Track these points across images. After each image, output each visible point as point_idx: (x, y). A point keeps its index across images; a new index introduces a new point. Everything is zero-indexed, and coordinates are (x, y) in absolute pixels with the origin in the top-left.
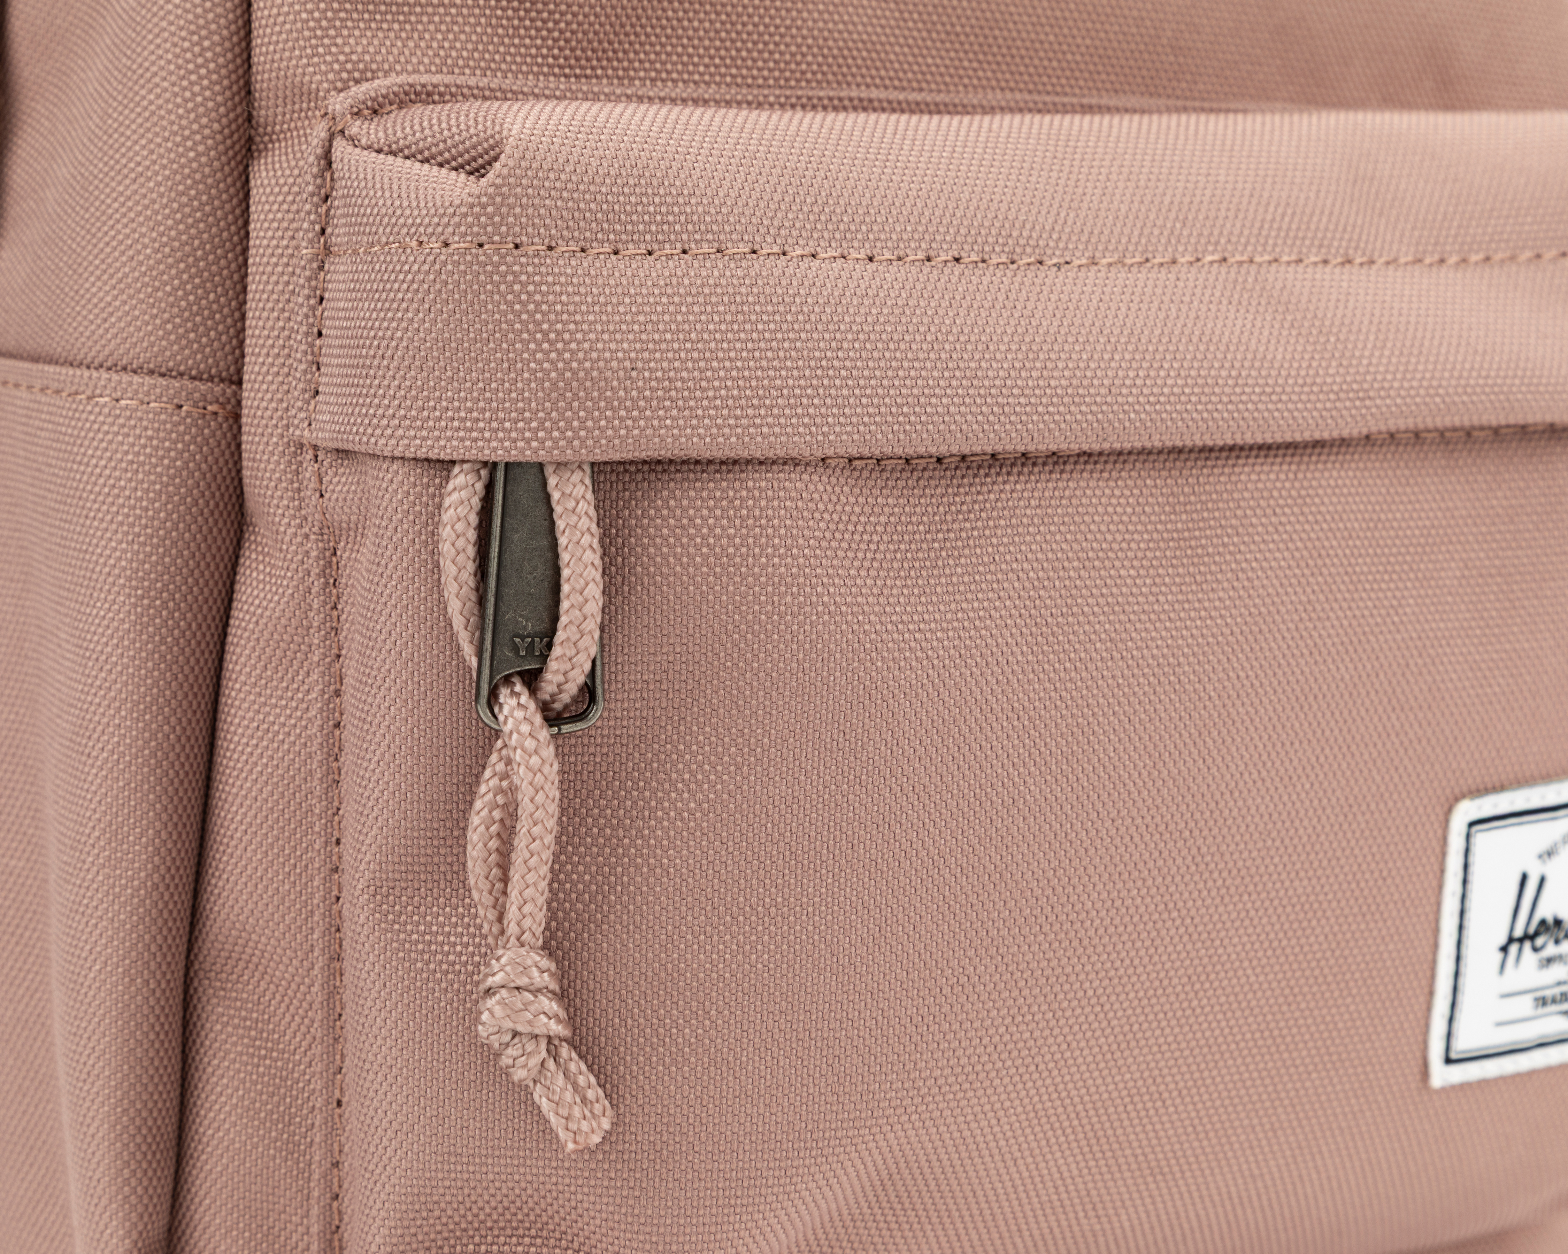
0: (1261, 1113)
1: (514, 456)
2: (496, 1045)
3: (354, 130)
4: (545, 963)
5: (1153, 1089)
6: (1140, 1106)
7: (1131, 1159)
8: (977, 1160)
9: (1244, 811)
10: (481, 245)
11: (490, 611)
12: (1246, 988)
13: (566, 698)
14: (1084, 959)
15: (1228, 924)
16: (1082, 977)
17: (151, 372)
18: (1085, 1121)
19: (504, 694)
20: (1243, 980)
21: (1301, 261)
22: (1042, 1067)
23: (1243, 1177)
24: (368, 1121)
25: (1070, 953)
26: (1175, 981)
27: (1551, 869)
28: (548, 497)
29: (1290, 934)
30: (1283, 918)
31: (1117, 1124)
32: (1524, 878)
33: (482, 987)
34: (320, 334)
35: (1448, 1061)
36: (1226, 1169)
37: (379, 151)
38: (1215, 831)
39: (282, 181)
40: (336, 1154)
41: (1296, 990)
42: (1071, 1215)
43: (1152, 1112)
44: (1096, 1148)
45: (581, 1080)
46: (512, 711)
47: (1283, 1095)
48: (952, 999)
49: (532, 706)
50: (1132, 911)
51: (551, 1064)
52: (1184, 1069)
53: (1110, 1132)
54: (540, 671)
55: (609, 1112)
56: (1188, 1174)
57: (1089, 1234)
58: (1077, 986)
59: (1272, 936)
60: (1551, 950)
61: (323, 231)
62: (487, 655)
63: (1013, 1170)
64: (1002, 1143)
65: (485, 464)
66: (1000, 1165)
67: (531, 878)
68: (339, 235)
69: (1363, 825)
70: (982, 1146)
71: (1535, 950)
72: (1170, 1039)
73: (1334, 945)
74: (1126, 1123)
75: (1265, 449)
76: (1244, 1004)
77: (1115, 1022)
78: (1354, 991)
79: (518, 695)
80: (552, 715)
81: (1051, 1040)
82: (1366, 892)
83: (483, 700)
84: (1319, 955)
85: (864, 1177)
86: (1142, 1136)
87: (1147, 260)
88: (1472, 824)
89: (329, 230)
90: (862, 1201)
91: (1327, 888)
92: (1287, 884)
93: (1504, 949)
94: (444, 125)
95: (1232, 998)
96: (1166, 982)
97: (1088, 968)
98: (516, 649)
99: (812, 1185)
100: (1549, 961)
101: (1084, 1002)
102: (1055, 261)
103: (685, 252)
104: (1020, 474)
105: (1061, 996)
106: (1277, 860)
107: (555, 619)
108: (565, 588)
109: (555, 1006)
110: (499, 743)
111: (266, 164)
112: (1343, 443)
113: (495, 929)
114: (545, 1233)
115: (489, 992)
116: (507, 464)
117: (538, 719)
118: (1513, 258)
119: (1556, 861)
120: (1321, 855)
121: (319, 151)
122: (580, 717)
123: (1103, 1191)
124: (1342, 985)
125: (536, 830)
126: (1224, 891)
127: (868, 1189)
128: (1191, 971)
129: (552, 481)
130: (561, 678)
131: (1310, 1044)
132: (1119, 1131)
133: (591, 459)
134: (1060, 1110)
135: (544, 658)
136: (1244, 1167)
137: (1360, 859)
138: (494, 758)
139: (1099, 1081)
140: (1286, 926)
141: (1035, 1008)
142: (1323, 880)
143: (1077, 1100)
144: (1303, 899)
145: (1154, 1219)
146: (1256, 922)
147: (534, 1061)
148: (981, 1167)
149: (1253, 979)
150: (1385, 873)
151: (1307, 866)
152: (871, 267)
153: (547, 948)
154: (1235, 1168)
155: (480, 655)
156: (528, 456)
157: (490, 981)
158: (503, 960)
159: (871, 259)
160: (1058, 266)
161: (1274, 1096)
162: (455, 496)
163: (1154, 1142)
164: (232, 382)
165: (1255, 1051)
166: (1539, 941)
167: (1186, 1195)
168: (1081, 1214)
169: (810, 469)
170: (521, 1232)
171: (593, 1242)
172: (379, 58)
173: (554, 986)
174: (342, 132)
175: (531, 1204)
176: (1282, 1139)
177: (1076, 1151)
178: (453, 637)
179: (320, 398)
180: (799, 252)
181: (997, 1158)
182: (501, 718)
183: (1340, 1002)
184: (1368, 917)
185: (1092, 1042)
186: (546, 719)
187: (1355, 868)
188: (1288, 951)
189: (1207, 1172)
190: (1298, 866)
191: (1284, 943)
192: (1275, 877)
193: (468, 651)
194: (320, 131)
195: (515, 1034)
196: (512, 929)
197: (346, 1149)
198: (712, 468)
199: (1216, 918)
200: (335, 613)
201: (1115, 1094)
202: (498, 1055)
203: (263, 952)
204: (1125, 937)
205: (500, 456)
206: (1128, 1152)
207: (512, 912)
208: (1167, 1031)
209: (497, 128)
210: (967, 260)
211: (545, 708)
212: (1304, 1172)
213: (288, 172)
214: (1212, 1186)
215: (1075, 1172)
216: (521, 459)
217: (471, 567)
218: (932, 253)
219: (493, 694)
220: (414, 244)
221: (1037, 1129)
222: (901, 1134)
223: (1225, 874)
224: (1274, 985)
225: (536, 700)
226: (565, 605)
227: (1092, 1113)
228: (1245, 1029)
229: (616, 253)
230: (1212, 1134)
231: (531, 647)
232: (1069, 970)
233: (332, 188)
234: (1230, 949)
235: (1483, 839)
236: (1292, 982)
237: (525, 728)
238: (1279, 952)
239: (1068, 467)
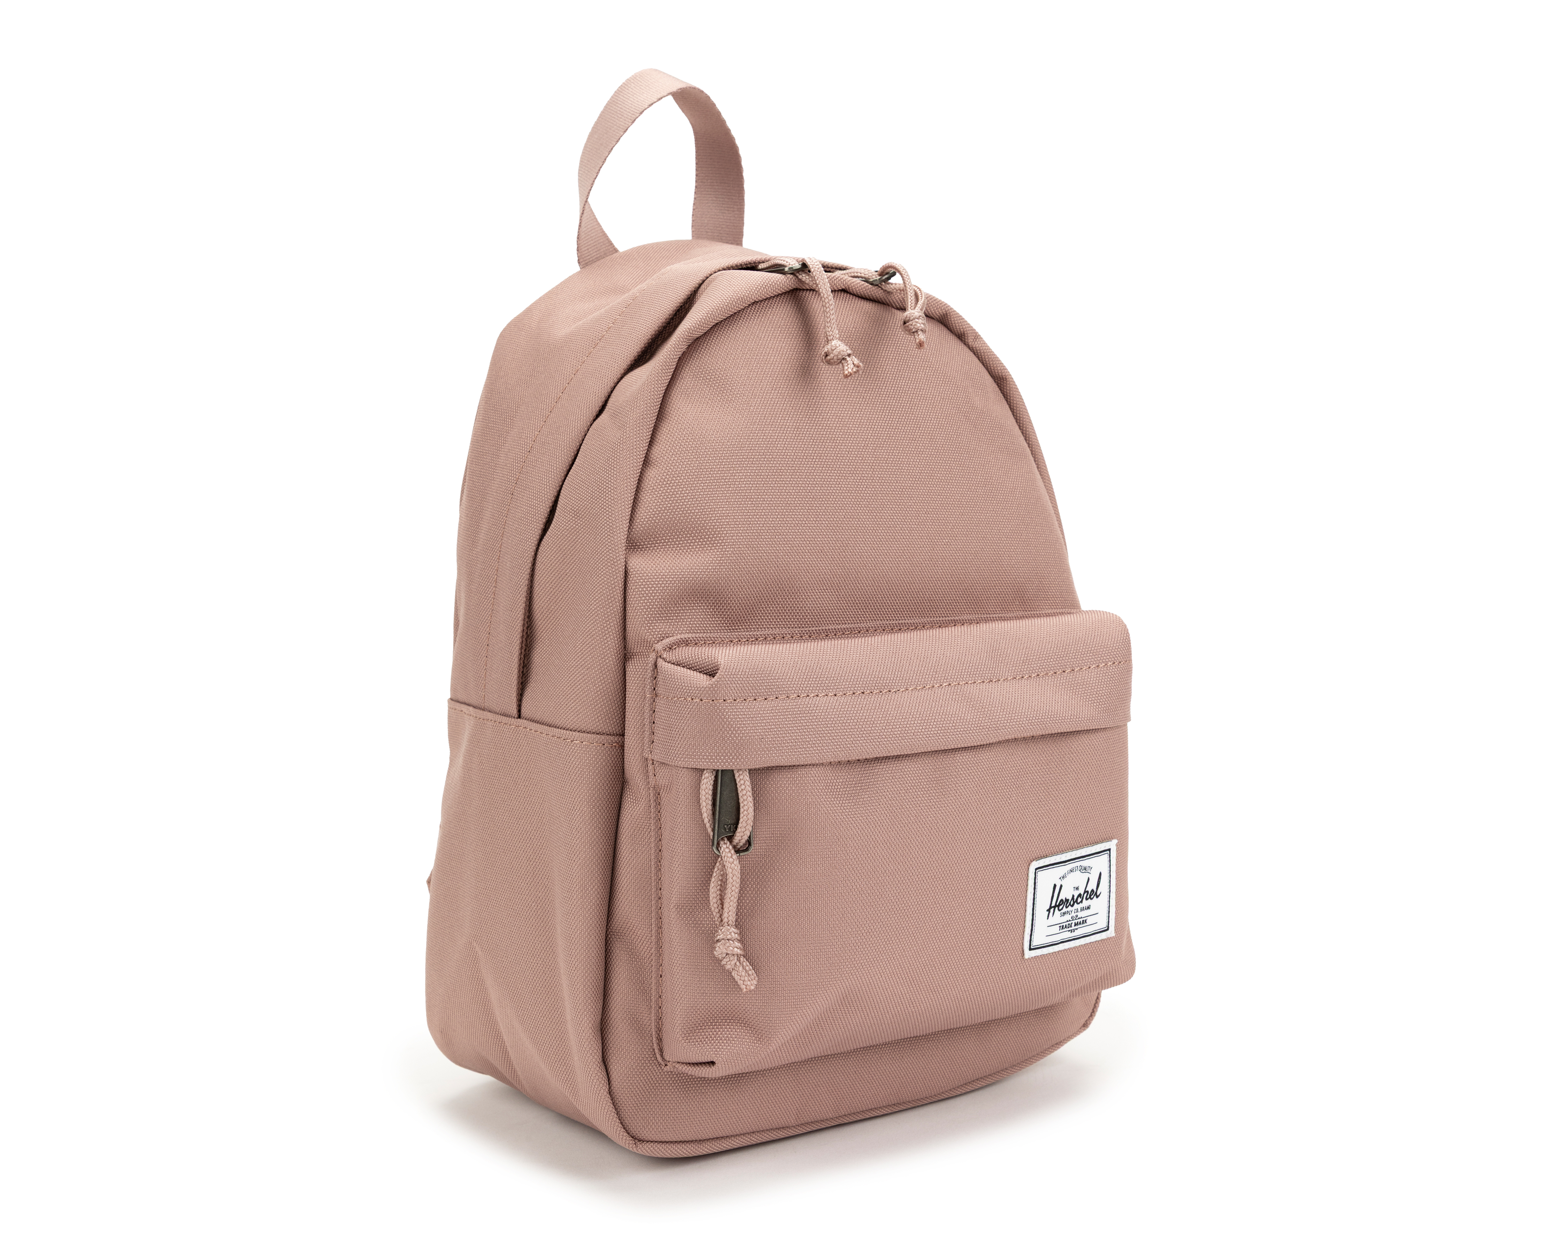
0: (968, 969)
1: (725, 768)
2: (721, 958)
3: (665, 656)
4: (736, 931)
5: (932, 963)
6: (927, 969)
7: (925, 987)
8: (875, 990)
9: (960, 870)
10: (713, 700)
11: (717, 817)
12: (962, 928)
13: (741, 844)
14: (909, 922)
15: (956, 907)
16: (908, 927)
17: (594, 733)
18: (909, 975)
19: (722, 842)
20: (961, 926)
21: (975, 682)
22: (895, 958)
23: (962, 991)
24: (675, 982)
25: (904, 920)
26: (938, 927)
27: (1064, 882)
28: (735, 780)
29: (976, 909)
30: (974, 904)
31: (920, 975)
32: (1055, 886)
33: (716, 939)
34: (654, 723)
35: (1030, 949)
36: (956, 989)
37: (673, 664)
38: (951, 877)
39: (638, 670)
40: (660, 993)
41: (979, 928)
42: (905, 1006)
43: (931, 971)
44: (913, 984)
45: (747, 968)
46: (724, 850)
47: (975, 963)
48: (866, 937)
49: (731, 847)
50: (924, 905)
51: (738, 963)
52: (942, 956)
53: (918, 978)
54: (733, 835)
55: (756, 979)
56: (943, 991)
57: (911, 1012)
58: (906, 931)
59: (970, 910)
60: (1065, 910)
61: (654, 689)
62: (716, 832)
63: (886, 992)
64: (883, 983)
65: (714, 770)
66: (882, 991)
67: (731, 903)
68: (660, 690)
69: (1000, 872)
70: (876, 985)
71: (1059, 910)
72: (937, 946)
73: (991, 912)
74: (923, 975)
75: (965, 749)
76: (961, 934)
77: (919, 942)
78: (998, 927)
79: (726, 844)
80: (737, 849)
81: (898, 949)
82: (1001, 894)
83: (715, 846)
84: (986, 916)
85: (838, 996)
86: (928, 979)
87: (924, 687)
88: (1036, 869)
89: (656, 689)
90: (837, 1004)
91: (988, 893)
92: (975, 893)
93: (1049, 910)
94: (696, 657)
95: (957, 932)
96: (935, 928)
97: (910, 924)
98: (725, 829)
99: (822, 1000)
100: (1064, 913)
101: (909, 936)
102: (894, 690)
103: (777, 698)
104: (885, 762)
105: (901, 934)
106: (971, 885)
107: (738, 819)
108: (742, 810)
109: (739, 944)
110: (720, 859)
111: (632, 663)
112: (990, 745)
113: (719, 920)
114: (734, 1018)
115: (718, 941)
116: (722, 771)
117: (733, 852)
118: (1047, 674)
119: (1065, 879)
120: (986, 883)
121: (653, 662)
122: (747, 850)
123: (915, 998)
124: (994, 925)
125: (733, 888)
126: (954, 896)
127: (839, 1000)
128: (943, 923)
129: (737, 775)
130: (740, 838)
131: (984, 946)
132: (921, 978)
133: (749, 768)
134: (901, 972)
135: (734, 832)
136: (962, 988)
137: (999, 883)
138: (718, 864)
139: (914, 961)
140: (975, 907)
141: (893, 939)
142: (987, 891)
143: (907, 968)
144: (980, 897)
145: (932, 1006)
146: (965, 906)
147: (733, 963)
148: (876, 992)
149: (964, 925)
150: (1007, 887)
151: (981, 886)
152: (836, 698)
153: (736, 926)
154: (959, 988)
155: (713, 830)
156: (729, 768)
157: (718, 937)
158: (723, 930)
159: (835, 695)
160: (895, 692)
161: (972, 963)
162: (705, 780)
163: (932, 981)
164: (620, 735)
165: (965, 949)
166: (1061, 907)
167: (943, 998)
168: (908, 1006)
169: (818, 766)
170: (726, 1018)
171: (750, 1021)
172: (670, 630)
173: (739, 938)
174: (660, 656)
175: (730, 1009)
176: (975, 978)
177: (907, 985)
178: (705, 825)
179: (655, 743)
180: (813, 695)
181: (881, 988)
182: (721, 852)
183: (993, 931)
184: (1002, 902)
185: (912, 949)
186: (735, 851)
187: (997, 886)
188: (976, 915)
189: (950, 990)
190: (978, 887)
191: (974, 912)
192: (971, 891)
193: (710, 830)
194: (653, 656)
195: (727, 954)
196: (725, 920)
197: (664, 991)
198: (787, 768)
199: (951, 905)
200: (659, 814)
201: (919, 966)
202: (721, 961)
203: (634, 925)
204: (922, 914)
205: (720, 768)
206: (924, 984)
207: (725, 915)
208: (936, 944)
209: (716, 660)
210: (866, 693)
211: (734, 847)
212: (982, 989)
213: (640, 667)
214: (951, 994)
215: (906, 992)
216: (727, 769)
217: (710, 803)
218: (855, 691)
219: (718, 844)
220: (690, 699)
221: (894, 978)
222: (850, 982)
223: (954, 891)
224: (971, 926)
225: (732, 845)
226: (741, 815)
227: (912, 972)
228: (962, 942)
229: (755, 700)
230: (951, 977)
231: (730, 829)
232: (904, 925)
233: (657, 675)
234: (956, 916)
235: (1040, 874)
236: (977, 925)
237: (729, 855)
238: (972, 915)
239: (900, 759)
